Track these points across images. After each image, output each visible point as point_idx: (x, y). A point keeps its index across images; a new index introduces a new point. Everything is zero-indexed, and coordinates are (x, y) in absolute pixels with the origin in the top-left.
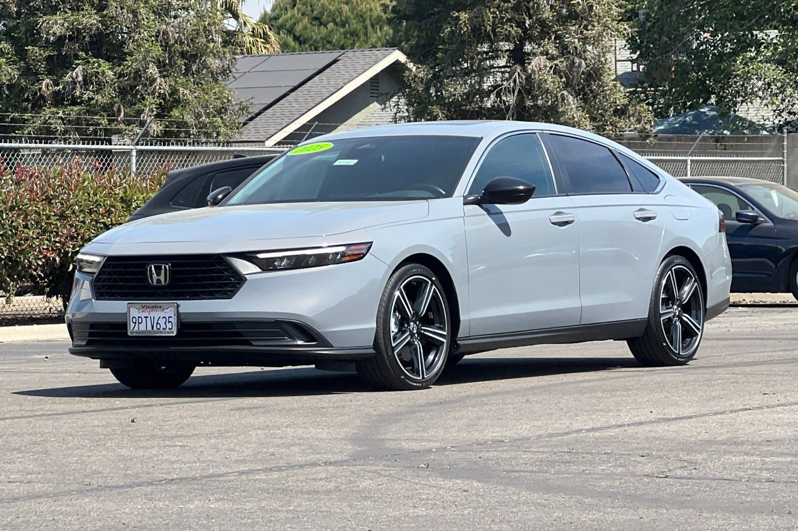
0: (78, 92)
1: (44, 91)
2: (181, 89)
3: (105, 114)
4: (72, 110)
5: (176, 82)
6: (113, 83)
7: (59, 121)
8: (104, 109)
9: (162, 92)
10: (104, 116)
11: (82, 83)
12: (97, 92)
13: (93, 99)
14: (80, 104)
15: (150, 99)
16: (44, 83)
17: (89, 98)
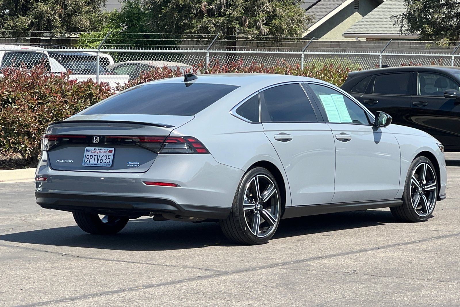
0: (223, 10)
1: (203, 9)
2: (278, 9)
3: (237, 22)
4: (220, 20)
5: (276, 5)
6: (242, 5)
7: (212, 25)
8: (237, 19)
9: (269, 10)
10: (236, 23)
11: (225, 5)
12: (234, 10)
13: (232, 14)
14: (223, 16)
15: (262, 14)
16: (203, 4)
17: (230, 13)
